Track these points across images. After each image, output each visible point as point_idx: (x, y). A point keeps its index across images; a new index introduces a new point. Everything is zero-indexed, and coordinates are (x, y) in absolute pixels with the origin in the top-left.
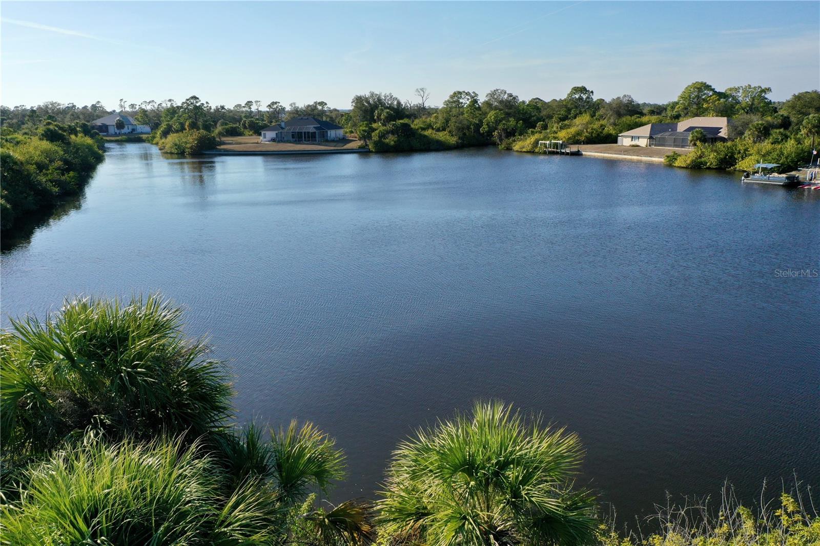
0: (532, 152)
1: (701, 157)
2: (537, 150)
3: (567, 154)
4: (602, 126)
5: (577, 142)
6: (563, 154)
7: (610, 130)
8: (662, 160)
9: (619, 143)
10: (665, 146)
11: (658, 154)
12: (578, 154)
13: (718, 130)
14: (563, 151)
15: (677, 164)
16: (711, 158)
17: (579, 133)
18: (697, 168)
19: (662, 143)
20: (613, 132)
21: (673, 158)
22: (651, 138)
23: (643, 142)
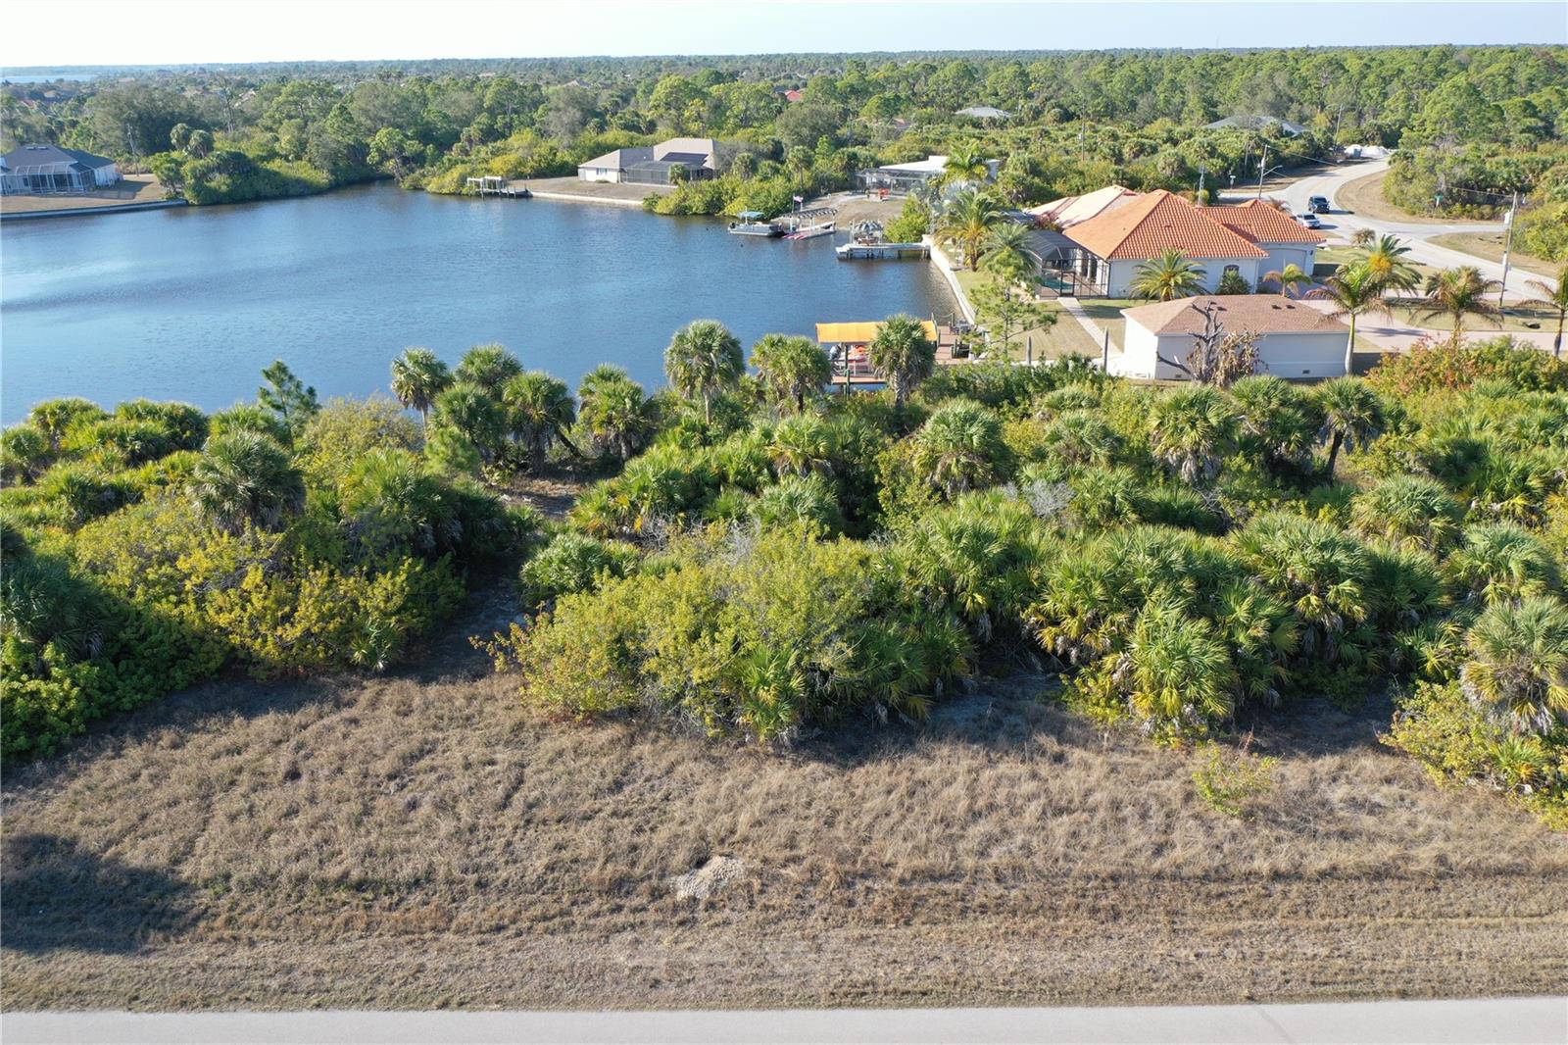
0: (456, 194)
1: (684, 200)
2: (464, 191)
3: (511, 196)
4: (551, 149)
5: (521, 176)
6: (504, 195)
7: (565, 156)
8: (640, 203)
9: (581, 177)
10: (639, 181)
11: (633, 194)
12: (525, 195)
13: (702, 158)
14: (504, 191)
15: (658, 209)
16: (697, 202)
17: (521, 163)
18: (681, 213)
19: (636, 177)
20: (568, 159)
21: (652, 201)
22: (622, 170)
23: (613, 177)
